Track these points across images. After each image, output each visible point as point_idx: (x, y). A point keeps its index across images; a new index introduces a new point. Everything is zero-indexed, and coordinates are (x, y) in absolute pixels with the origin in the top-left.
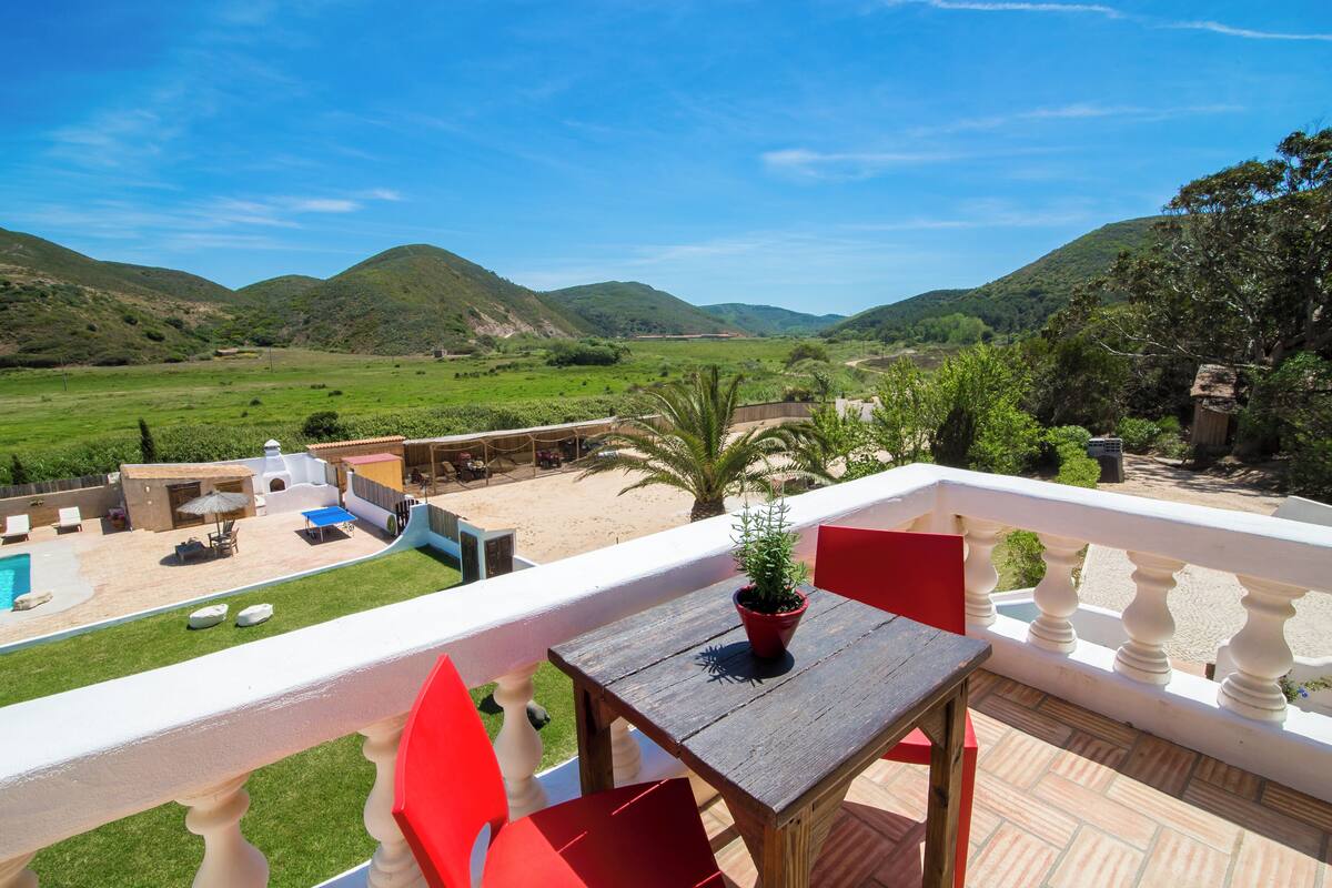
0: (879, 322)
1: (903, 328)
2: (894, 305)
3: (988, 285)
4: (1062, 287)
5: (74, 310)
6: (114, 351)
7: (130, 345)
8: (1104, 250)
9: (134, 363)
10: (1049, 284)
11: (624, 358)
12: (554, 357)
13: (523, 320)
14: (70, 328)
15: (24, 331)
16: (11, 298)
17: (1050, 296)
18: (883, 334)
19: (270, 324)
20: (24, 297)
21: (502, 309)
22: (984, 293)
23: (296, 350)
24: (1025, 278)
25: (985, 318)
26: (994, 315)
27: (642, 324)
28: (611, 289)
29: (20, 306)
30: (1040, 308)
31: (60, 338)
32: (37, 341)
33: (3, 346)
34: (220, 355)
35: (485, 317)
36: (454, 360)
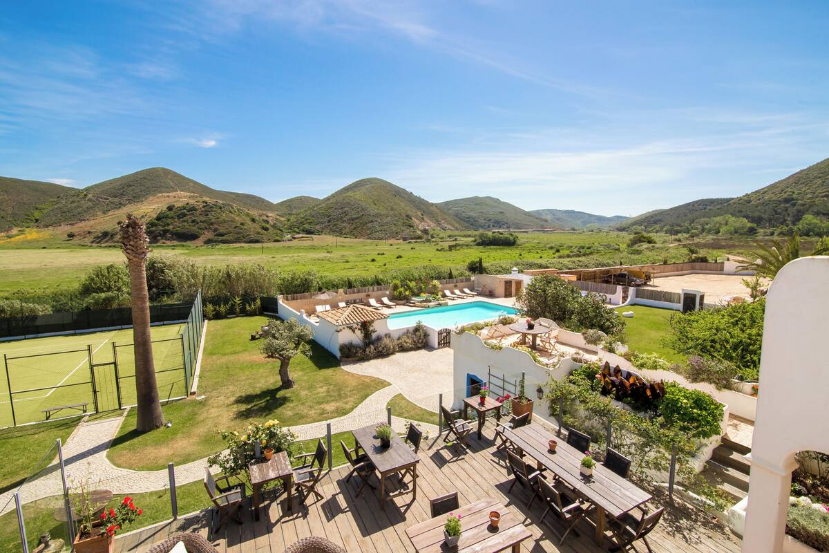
1: (682, 224)
2: (671, 209)
3: (747, 195)
4: (810, 196)
5: (233, 216)
6: (253, 237)
7: (258, 233)
10: (799, 194)
11: (519, 242)
12: (479, 241)
13: (432, 221)
14: (234, 225)
15: (216, 226)
16: (210, 210)
17: (800, 202)
18: (667, 228)
19: (311, 222)
20: (214, 209)
21: (419, 214)
24: (779, 190)
26: (756, 214)
27: (495, 222)
28: (476, 201)
29: (213, 213)
30: (792, 211)
31: (231, 229)
32: (221, 231)
33: (207, 233)
34: (294, 238)
35: (413, 218)
36: (416, 242)
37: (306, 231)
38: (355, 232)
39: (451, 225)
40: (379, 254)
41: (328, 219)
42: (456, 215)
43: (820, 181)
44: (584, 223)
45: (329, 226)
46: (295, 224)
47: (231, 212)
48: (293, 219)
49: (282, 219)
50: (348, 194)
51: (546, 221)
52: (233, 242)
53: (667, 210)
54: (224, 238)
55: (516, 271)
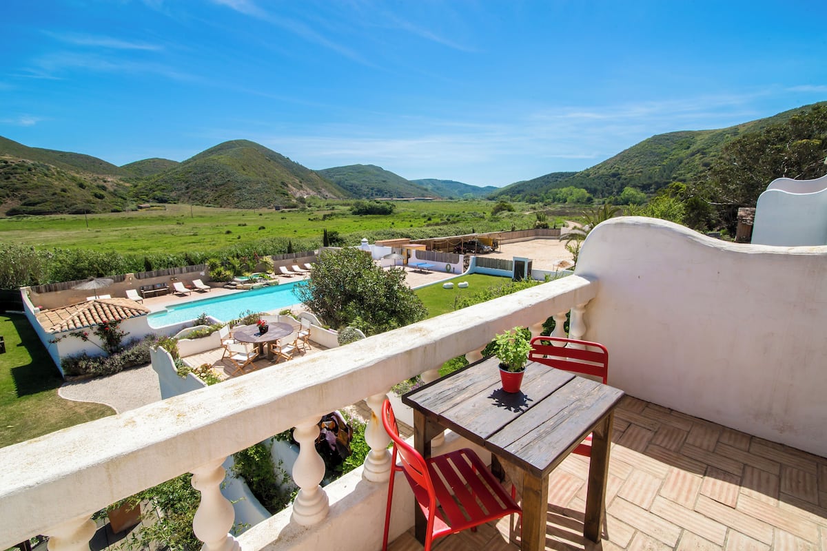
0: (523, 191)
1: (539, 195)
2: (531, 181)
3: (587, 170)
4: (630, 171)
5: (49, 180)
6: (80, 206)
7: (89, 202)
8: (654, 151)
9: (94, 212)
10: (623, 169)
12: (356, 210)
13: (311, 188)
14: (51, 191)
15: (23, 193)
16: (12, 171)
17: (623, 176)
18: (527, 197)
19: (164, 189)
20: (19, 171)
21: (297, 181)
22: (586, 174)
23: (183, 205)
24: (609, 166)
25: (586, 188)
26: (593, 186)
27: (378, 191)
28: (357, 169)
29: (18, 176)
30: (618, 183)
31: (46, 197)
32: (31, 199)
33: (10, 202)
34: (141, 208)
35: (290, 186)
36: (289, 211)
37: (157, 199)
38: (219, 200)
39: (331, 192)
41: (186, 185)
42: (339, 183)
43: (637, 160)
44: (461, 192)
45: (188, 193)
46: (142, 191)
47: (46, 175)
48: (141, 184)
49: (127, 185)
50: (211, 157)
51: (426, 190)
52: (50, 213)
53: (528, 181)
54: (37, 208)
55: (365, 242)
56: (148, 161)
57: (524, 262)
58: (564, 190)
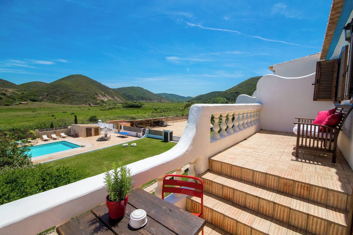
0: (202, 99)
2: (205, 94)
3: (226, 90)
4: (243, 91)
8: (251, 83)
10: (240, 91)
11: (143, 106)
12: (125, 105)
18: (203, 102)
19: (36, 95)
21: (103, 93)
22: (226, 92)
23: (44, 103)
24: (234, 89)
25: (226, 98)
26: (229, 97)
27: (141, 98)
28: (132, 89)
34: (21, 104)
35: (99, 95)
36: (95, 106)
37: (32, 100)
38: (63, 101)
39: (119, 98)
40: (63, 112)
41: (47, 93)
43: (245, 87)
46: (25, 96)
51: (162, 98)
55: (100, 121)
56: (33, 82)
57: (168, 132)
58: (218, 98)
